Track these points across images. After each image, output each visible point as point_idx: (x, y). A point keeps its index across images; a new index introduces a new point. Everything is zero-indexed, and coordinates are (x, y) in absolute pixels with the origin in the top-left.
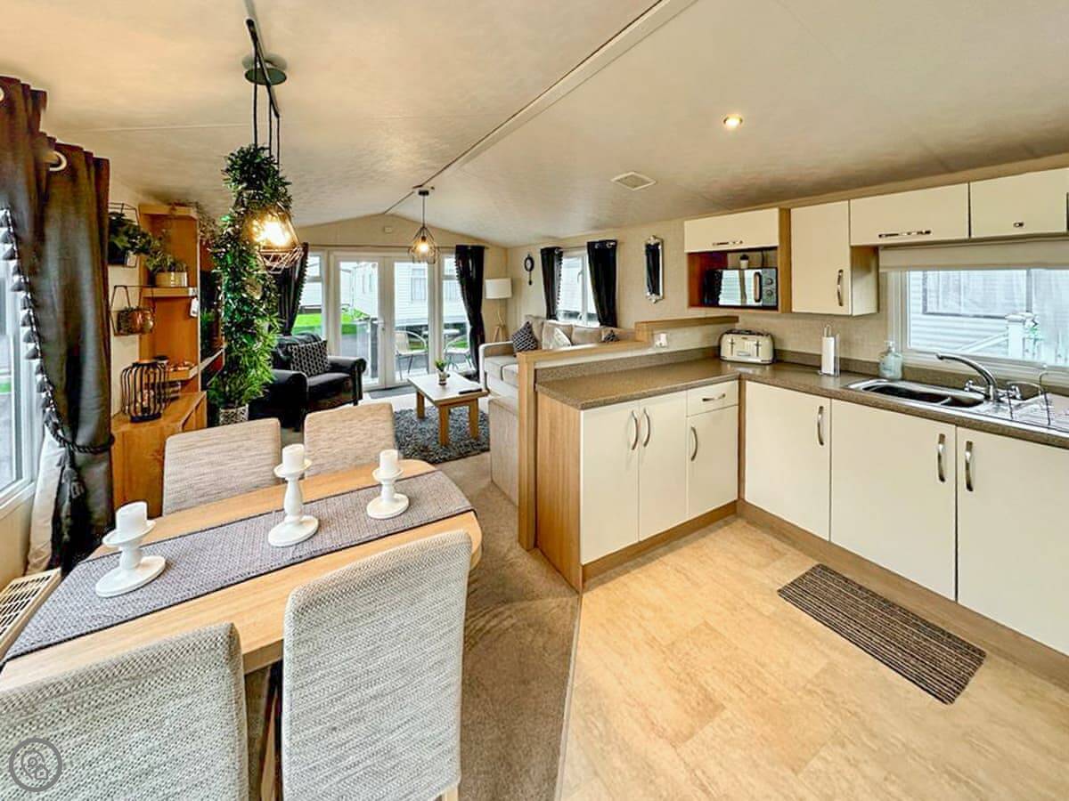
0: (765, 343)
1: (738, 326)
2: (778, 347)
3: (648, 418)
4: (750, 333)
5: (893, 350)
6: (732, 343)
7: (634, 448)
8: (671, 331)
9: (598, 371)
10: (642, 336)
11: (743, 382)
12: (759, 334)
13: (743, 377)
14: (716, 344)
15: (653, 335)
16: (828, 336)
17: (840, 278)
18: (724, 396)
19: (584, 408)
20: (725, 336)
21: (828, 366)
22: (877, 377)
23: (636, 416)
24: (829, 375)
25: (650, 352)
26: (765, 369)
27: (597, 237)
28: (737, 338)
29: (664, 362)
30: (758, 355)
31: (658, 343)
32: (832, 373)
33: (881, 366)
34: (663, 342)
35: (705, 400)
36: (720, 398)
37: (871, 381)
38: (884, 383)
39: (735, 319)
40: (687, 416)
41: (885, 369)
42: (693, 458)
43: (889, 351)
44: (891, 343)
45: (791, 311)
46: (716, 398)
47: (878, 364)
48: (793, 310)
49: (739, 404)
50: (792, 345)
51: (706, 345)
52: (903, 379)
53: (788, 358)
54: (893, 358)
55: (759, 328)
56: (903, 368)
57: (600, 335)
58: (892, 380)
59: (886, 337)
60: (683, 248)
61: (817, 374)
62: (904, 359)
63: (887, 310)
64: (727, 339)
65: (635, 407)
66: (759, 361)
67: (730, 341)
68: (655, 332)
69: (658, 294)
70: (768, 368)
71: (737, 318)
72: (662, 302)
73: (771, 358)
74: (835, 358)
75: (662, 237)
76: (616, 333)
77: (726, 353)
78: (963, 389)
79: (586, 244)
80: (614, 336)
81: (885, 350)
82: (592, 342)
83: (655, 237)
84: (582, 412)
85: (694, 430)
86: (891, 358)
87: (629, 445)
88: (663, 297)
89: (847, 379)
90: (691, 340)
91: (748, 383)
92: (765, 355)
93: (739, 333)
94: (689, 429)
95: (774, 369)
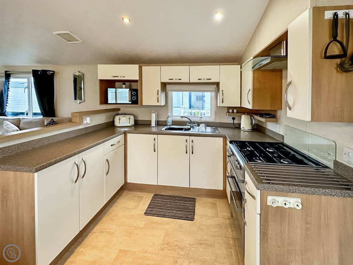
0: (132, 118)
1: (120, 112)
2: (136, 119)
3: (84, 162)
4: (125, 114)
5: (170, 116)
6: (120, 119)
7: (76, 182)
8: (92, 116)
9: (46, 143)
10: (76, 120)
11: (126, 134)
12: (130, 114)
13: (126, 132)
14: (112, 120)
15: (82, 119)
16: (153, 113)
17: (158, 93)
18: (119, 142)
19: (37, 170)
20: (116, 116)
21: (153, 124)
22: (166, 125)
23: (77, 163)
24: (153, 127)
25: (81, 127)
26: (132, 128)
27: (40, 67)
28: (122, 117)
29: (89, 131)
30: (129, 123)
31: (85, 122)
32: (154, 126)
33: (167, 121)
34: (88, 122)
35: (112, 145)
36: (118, 143)
37: (166, 127)
38: (169, 127)
39: (119, 109)
40: (104, 155)
41: (168, 122)
42: (107, 174)
43: (169, 116)
44: (169, 114)
45: (142, 105)
46: (116, 144)
47: (166, 121)
48: (143, 104)
49: (125, 144)
50: (140, 118)
51: (108, 121)
52: (172, 125)
53: (140, 123)
54: (170, 119)
55: (129, 113)
56: (172, 121)
57: (44, 123)
58: (170, 125)
59: (168, 113)
60: (97, 77)
61: (150, 127)
62: (172, 119)
63: (168, 104)
64: (117, 118)
65: (76, 159)
66: (129, 125)
67: (119, 118)
68: (83, 117)
69: (82, 100)
70: (133, 127)
71: (120, 109)
72: (83, 103)
73: (134, 124)
74: (155, 121)
75: (83, 72)
76: (55, 120)
77: (117, 123)
78: (186, 126)
79: (31, 71)
80: (54, 122)
81: (168, 116)
82: (38, 127)
83: (79, 72)
84: (36, 174)
85: (107, 160)
86: (169, 119)
87: (73, 182)
88: (84, 101)
89: (160, 127)
90: (101, 119)
91: (128, 134)
92: (132, 123)
93: (122, 114)
94: (105, 160)
95: (135, 128)
